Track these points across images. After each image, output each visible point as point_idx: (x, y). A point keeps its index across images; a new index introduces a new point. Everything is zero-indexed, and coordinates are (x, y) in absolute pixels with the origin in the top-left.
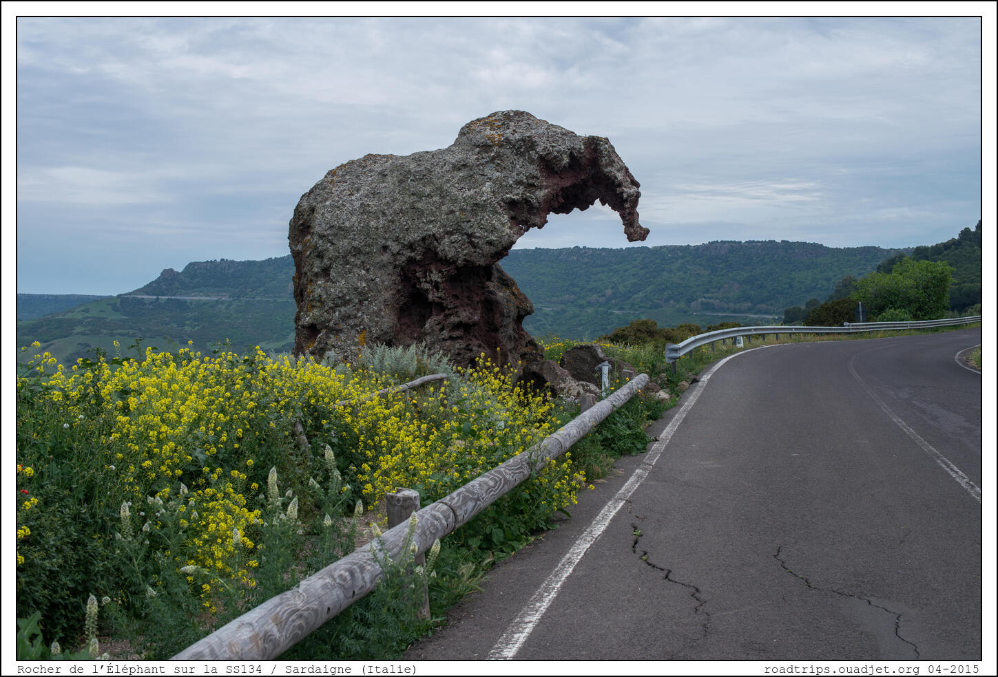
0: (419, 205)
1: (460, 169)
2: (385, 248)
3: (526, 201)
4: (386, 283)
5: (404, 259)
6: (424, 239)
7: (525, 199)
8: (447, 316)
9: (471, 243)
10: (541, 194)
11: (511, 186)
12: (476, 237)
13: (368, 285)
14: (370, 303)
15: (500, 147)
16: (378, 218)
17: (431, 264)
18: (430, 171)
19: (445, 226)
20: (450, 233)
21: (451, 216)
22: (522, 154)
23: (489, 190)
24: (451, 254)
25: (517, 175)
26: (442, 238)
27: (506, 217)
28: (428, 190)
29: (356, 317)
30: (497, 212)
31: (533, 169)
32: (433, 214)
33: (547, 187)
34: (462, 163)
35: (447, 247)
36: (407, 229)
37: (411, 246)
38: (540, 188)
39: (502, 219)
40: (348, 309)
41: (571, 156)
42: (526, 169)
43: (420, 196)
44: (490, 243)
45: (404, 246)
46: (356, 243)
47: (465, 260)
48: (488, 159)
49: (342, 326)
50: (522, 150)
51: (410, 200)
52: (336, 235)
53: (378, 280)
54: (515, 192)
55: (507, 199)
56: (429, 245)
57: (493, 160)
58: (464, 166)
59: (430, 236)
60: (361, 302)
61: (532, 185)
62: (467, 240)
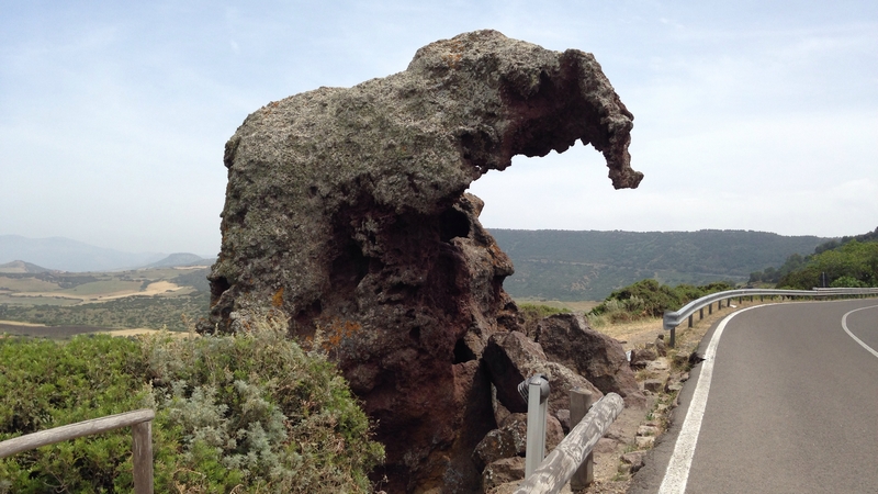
0: (355, 139)
1: (407, 97)
2: (314, 190)
3: (483, 135)
4: (314, 232)
5: (335, 203)
6: (358, 180)
7: (482, 132)
8: (386, 275)
9: (412, 185)
10: (502, 125)
11: (466, 117)
12: (418, 178)
13: (290, 234)
14: (292, 254)
15: (457, 70)
16: (307, 154)
17: (367, 211)
18: (371, 99)
19: (382, 164)
20: (388, 173)
21: (390, 151)
22: (483, 78)
23: (439, 120)
24: (388, 199)
25: (475, 102)
26: (379, 178)
27: (457, 154)
28: (367, 120)
29: (272, 271)
30: (445, 148)
31: (493, 95)
32: (370, 150)
33: (509, 117)
34: (411, 88)
35: (384, 191)
36: (339, 167)
37: (343, 188)
38: (502, 118)
39: (452, 157)
40: (264, 262)
41: (543, 76)
42: (486, 94)
43: (357, 127)
44: (436, 186)
45: (335, 187)
46: (276, 182)
47: (405, 206)
48: (441, 84)
49: (255, 281)
50: (483, 72)
51: (345, 133)
52: (255, 171)
53: (302, 227)
54: (472, 123)
55: (460, 131)
56: (365, 186)
57: (447, 85)
58: (413, 92)
59: (364, 175)
60: (280, 254)
61: (492, 115)
62: (408, 182)
